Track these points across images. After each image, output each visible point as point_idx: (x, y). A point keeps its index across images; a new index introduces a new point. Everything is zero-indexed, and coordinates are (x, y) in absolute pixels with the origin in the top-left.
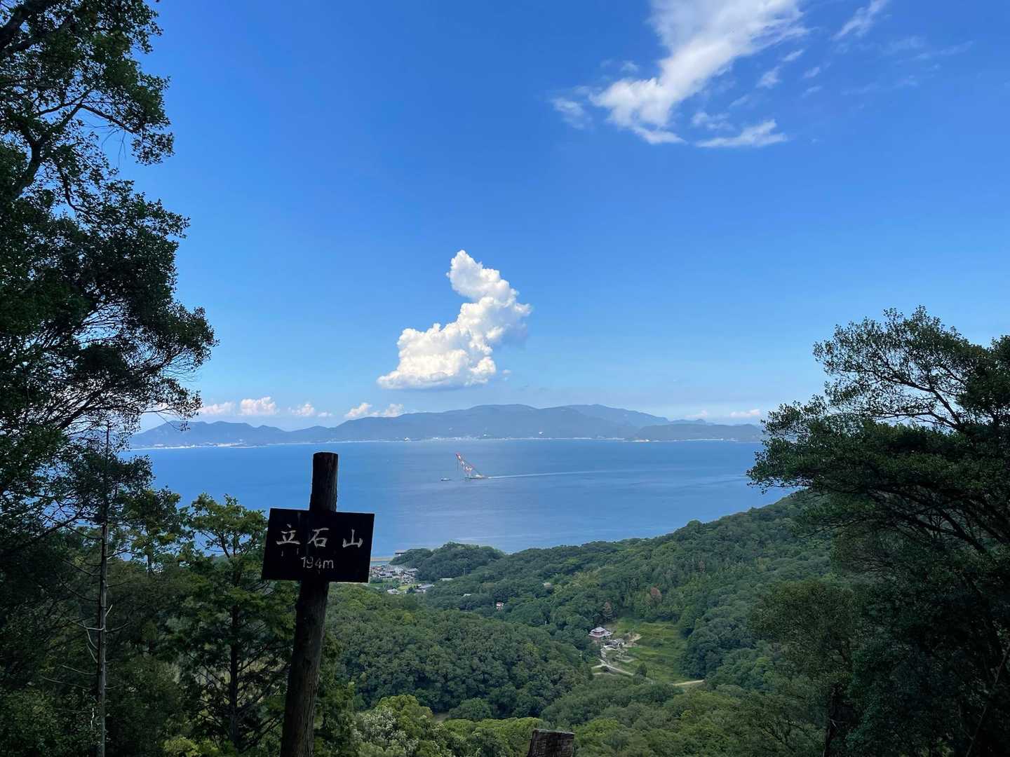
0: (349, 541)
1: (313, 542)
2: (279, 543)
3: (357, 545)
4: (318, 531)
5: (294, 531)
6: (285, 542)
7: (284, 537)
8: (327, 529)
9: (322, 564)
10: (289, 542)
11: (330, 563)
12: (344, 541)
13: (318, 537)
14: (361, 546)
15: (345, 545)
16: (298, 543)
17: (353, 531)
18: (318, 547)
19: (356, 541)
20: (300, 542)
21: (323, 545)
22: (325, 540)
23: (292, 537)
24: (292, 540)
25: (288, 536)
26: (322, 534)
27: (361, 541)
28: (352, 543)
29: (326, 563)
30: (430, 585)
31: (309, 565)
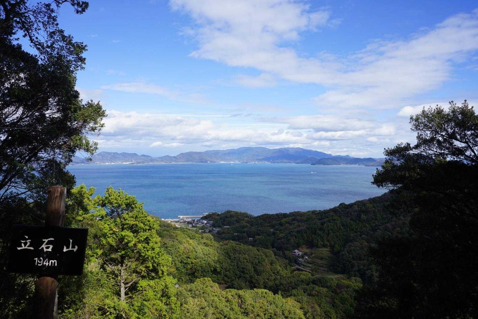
0: (68, 247)
1: (43, 248)
2: (19, 249)
3: (73, 250)
4: (46, 241)
5: (30, 241)
6: (23, 248)
7: (23, 245)
8: (53, 239)
9: (49, 262)
10: (26, 247)
11: (55, 262)
12: (65, 248)
13: (47, 244)
14: (76, 251)
15: (65, 250)
16: (32, 248)
17: (71, 241)
18: (47, 251)
19: (73, 247)
20: (33, 247)
21: (50, 250)
22: (51, 247)
23: (28, 244)
24: (28, 246)
25: (25, 244)
26: (49, 243)
27: (76, 247)
28: (70, 249)
29: (52, 262)
30: (218, 229)
31: (40, 264)
